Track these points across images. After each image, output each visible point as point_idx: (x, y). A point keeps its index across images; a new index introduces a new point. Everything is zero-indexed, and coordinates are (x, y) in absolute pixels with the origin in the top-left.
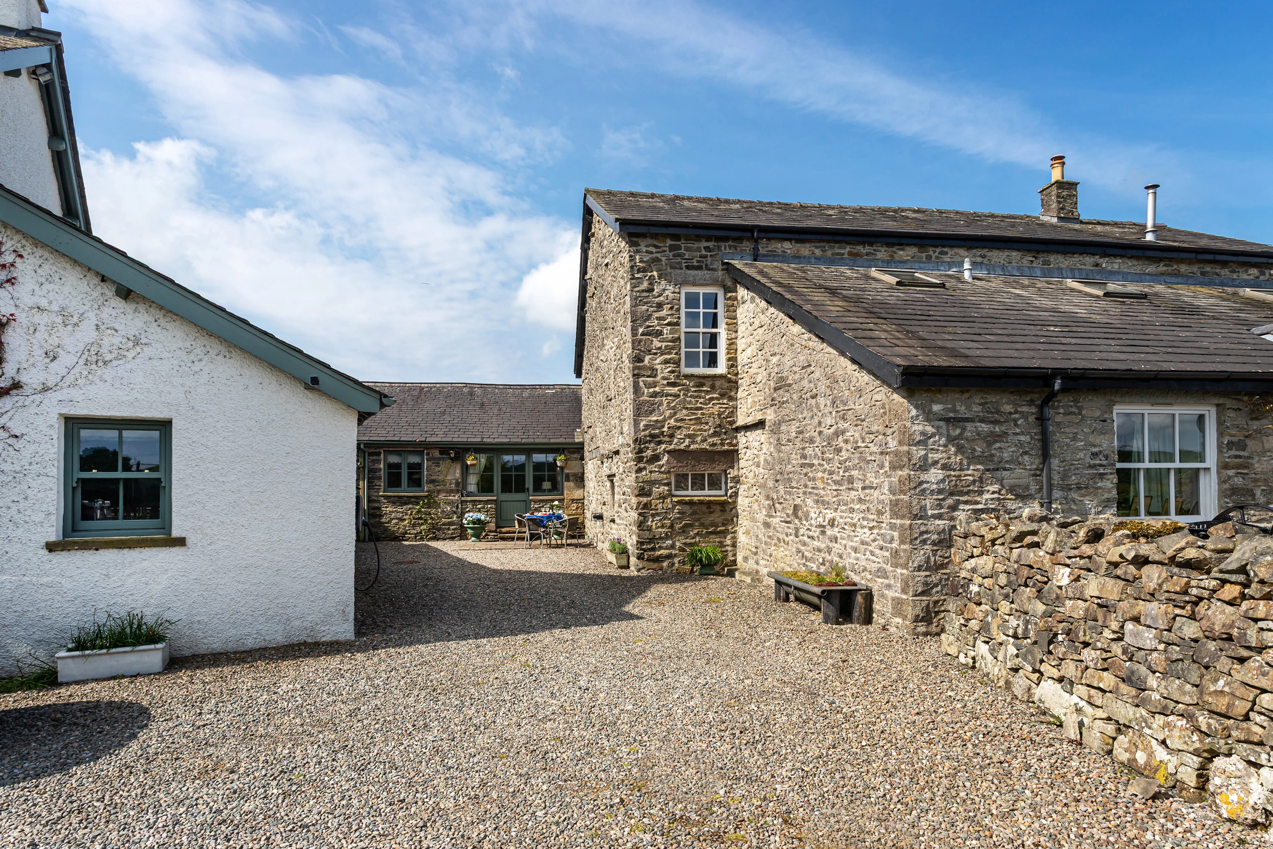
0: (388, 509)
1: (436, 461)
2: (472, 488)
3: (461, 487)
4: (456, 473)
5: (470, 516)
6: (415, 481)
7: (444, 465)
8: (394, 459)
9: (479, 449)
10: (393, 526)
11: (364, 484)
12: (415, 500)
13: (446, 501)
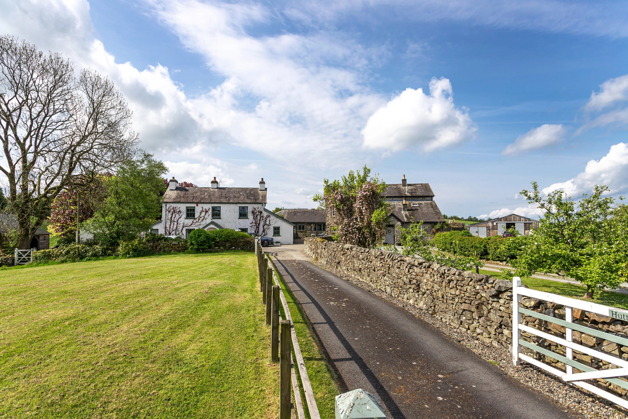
0: (299, 233)
1: (306, 225)
2: (313, 230)
3: (311, 230)
4: (310, 227)
5: (312, 235)
6: (303, 228)
7: (308, 226)
8: (300, 225)
9: (313, 223)
10: (300, 236)
11: (295, 229)
12: (303, 232)
13: (308, 232)
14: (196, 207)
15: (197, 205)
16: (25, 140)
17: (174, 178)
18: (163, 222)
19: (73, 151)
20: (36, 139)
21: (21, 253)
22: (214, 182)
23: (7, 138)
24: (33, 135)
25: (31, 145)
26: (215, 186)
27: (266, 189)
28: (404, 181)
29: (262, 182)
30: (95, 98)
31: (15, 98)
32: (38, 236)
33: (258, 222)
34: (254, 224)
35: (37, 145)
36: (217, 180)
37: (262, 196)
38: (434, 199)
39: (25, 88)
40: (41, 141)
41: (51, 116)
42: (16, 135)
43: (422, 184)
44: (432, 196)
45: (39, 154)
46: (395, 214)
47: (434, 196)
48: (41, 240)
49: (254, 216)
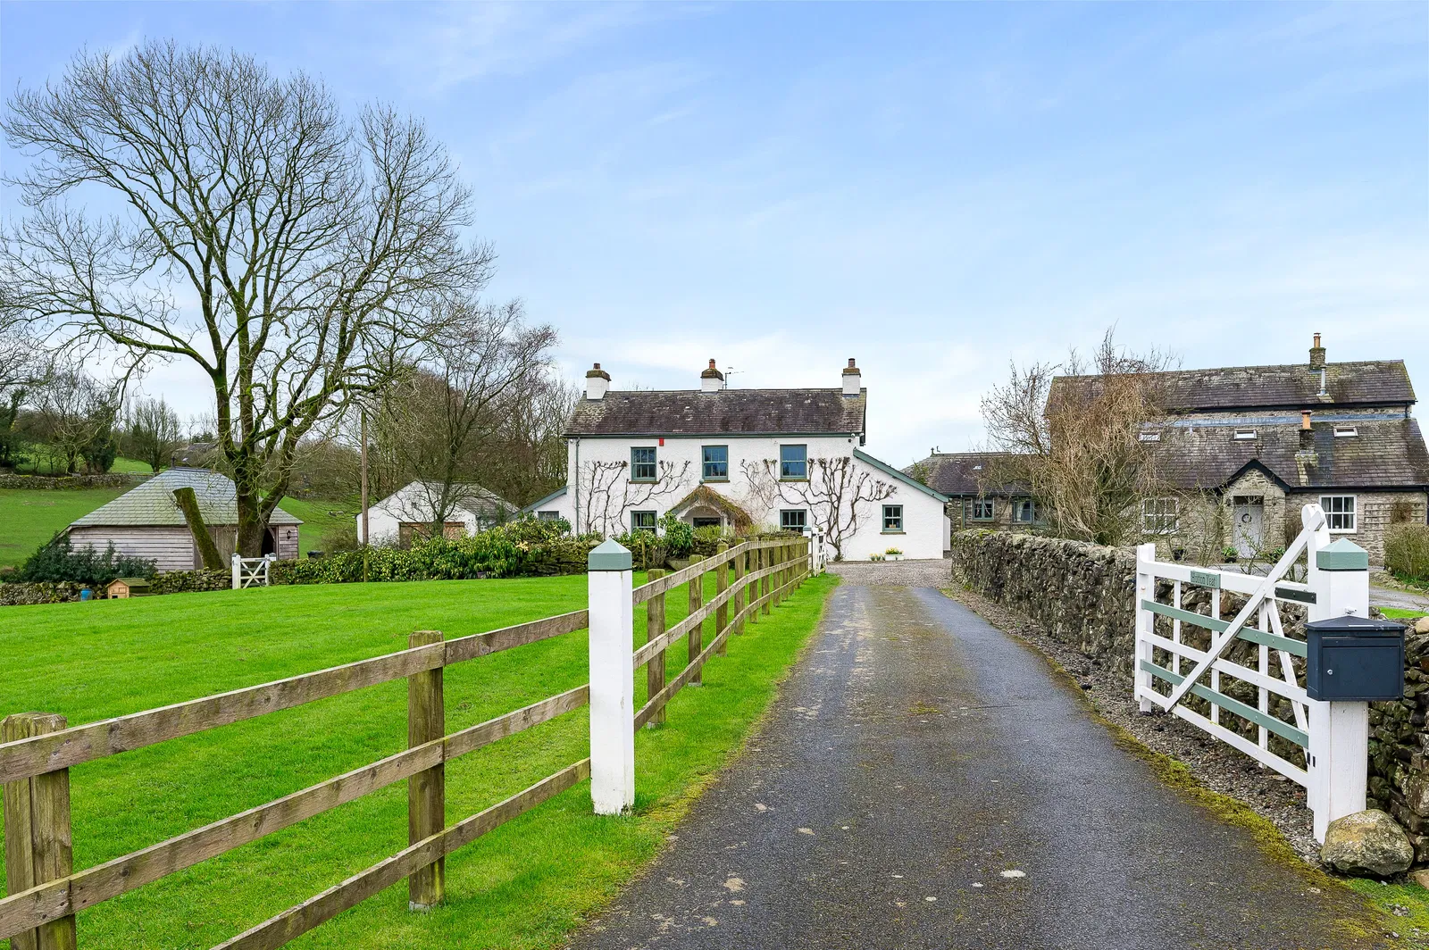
1: (998, 503)
2: (1018, 518)
4: (1009, 510)
6: (989, 514)
7: (1003, 505)
11: (960, 515)
12: (989, 524)
14: (659, 450)
15: (662, 444)
16: (243, 283)
17: (597, 366)
18: (571, 491)
19: (347, 306)
20: (267, 278)
21: (246, 567)
22: (712, 373)
23: (208, 285)
24: (259, 270)
25: (255, 296)
26: (713, 385)
27: (864, 390)
28: (1317, 352)
29: (852, 371)
30: (392, 163)
31: (222, 182)
32: (275, 527)
33: (837, 491)
34: (826, 498)
35: (269, 295)
36: (719, 367)
37: (850, 414)
38: (1414, 411)
39: (241, 153)
40: (277, 281)
41: (296, 219)
42: (224, 274)
43: (1378, 364)
44: (1408, 403)
45: (274, 318)
46: (1263, 460)
47: (1413, 402)
48: (283, 539)
49: (825, 473)
